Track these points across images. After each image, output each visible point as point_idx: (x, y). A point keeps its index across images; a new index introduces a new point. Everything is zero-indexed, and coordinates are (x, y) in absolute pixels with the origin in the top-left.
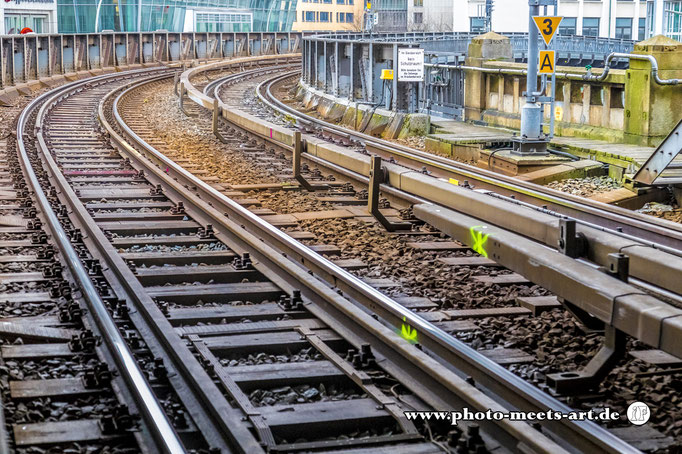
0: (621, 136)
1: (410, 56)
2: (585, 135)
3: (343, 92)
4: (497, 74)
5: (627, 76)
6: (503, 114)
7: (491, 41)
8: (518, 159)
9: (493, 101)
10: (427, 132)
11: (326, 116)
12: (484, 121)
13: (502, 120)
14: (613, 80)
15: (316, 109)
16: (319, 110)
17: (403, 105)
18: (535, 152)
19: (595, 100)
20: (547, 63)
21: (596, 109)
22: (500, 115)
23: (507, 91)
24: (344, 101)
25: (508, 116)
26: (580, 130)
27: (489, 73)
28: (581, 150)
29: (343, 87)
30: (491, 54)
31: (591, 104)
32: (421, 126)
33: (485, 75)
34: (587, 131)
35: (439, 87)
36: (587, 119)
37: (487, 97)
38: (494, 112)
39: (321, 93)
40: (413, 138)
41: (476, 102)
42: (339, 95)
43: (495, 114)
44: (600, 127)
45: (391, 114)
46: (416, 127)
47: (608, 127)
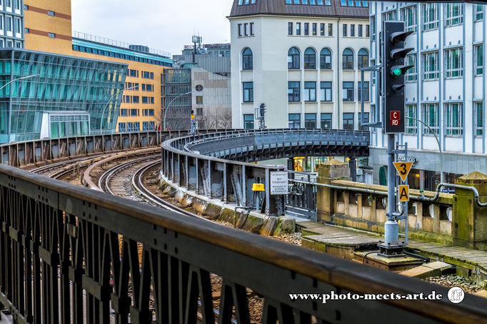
0: (451, 240)
1: (279, 177)
2: (421, 238)
3: (215, 195)
4: (343, 190)
5: (454, 200)
6: (349, 218)
7: (336, 166)
8: (388, 261)
9: (340, 208)
10: (294, 230)
11: (202, 212)
12: (334, 222)
13: (349, 222)
14: (442, 202)
15: (191, 205)
16: (194, 206)
17: (274, 211)
18: (396, 254)
19: (426, 213)
20: (404, 194)
21: (427, 220)
22: (347, 218)
23: (352, 202)
24: (217, 202)
25: (353, 220)
26: (416, 234)
27: (337, 189)
28: (430, 254)
29: (214, 191)
30: (336, 175)
31: (423, 215)
32: (290, 226)
33: (332, 190)
34: (422, 235)
35: (294, 196)
36: (421, 226)
37: (335, 205)
38: (341, 215)
39: (193, 193)
40: (285, 236)
41: (326, 208)
42: (212, 197)
43: (343, 218)
44: (432, 232)
45: (265, 217)
46: (286, 227)
47: (439, 233)
